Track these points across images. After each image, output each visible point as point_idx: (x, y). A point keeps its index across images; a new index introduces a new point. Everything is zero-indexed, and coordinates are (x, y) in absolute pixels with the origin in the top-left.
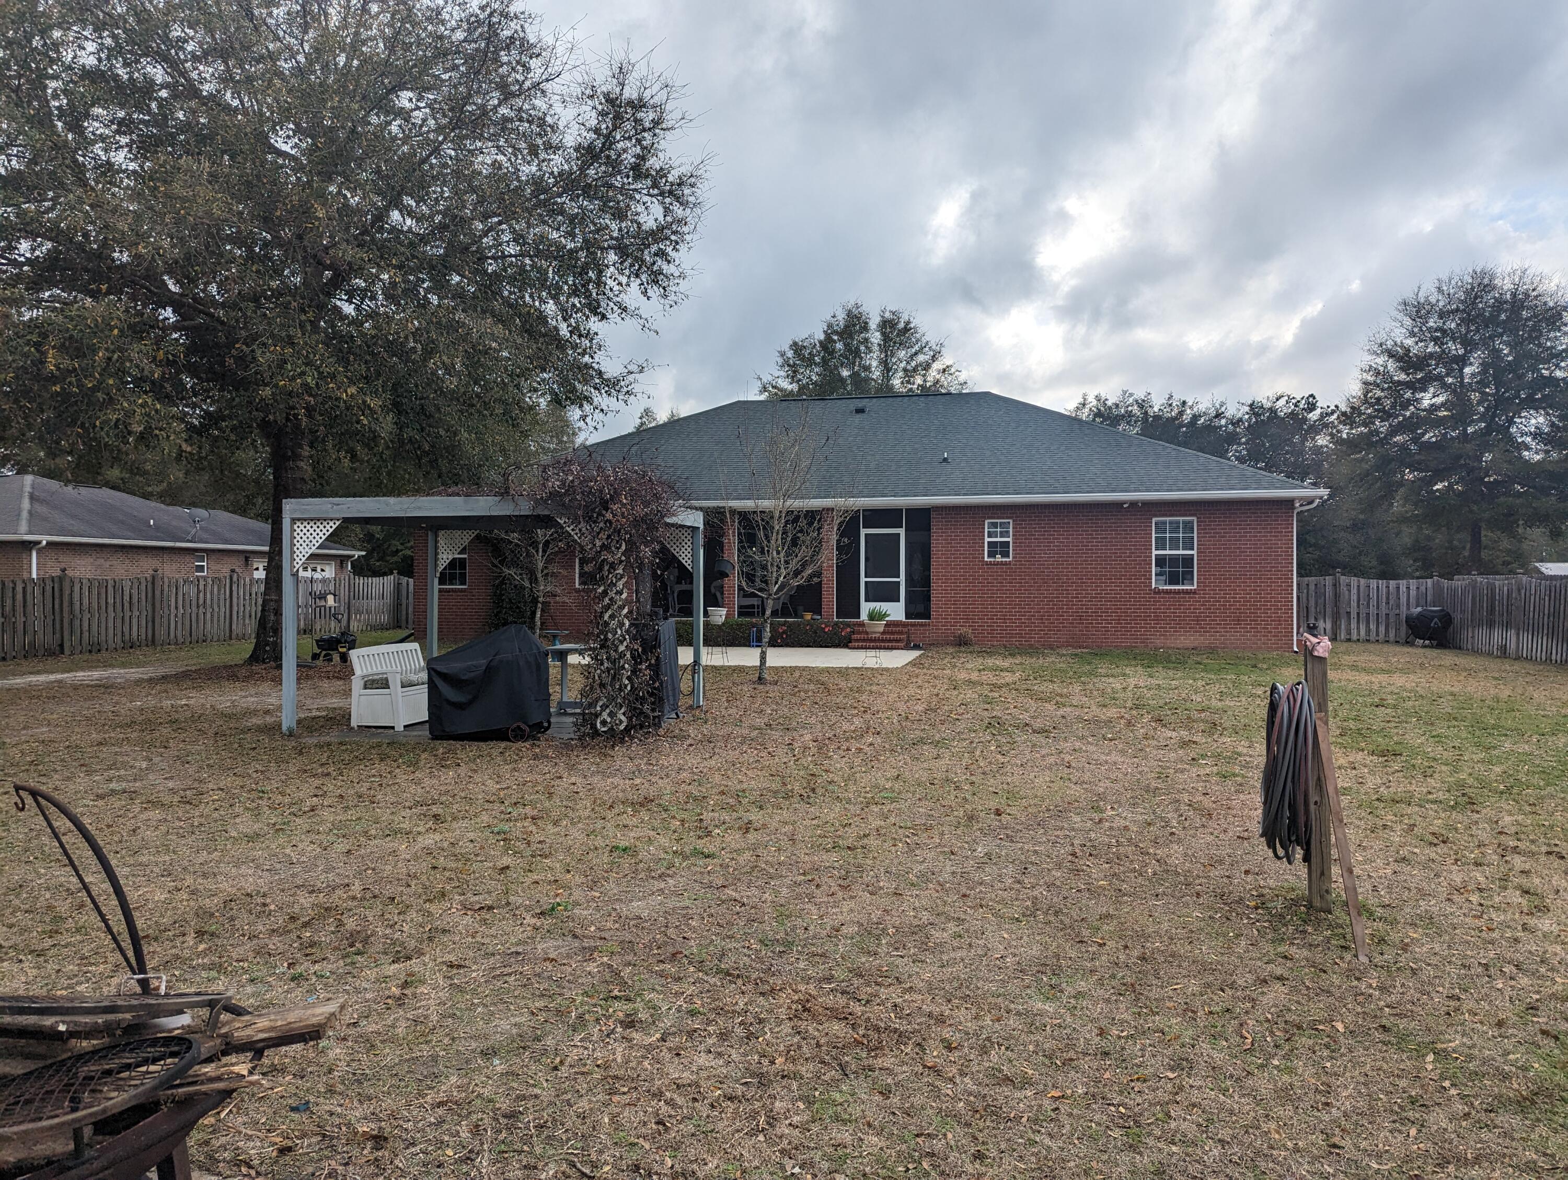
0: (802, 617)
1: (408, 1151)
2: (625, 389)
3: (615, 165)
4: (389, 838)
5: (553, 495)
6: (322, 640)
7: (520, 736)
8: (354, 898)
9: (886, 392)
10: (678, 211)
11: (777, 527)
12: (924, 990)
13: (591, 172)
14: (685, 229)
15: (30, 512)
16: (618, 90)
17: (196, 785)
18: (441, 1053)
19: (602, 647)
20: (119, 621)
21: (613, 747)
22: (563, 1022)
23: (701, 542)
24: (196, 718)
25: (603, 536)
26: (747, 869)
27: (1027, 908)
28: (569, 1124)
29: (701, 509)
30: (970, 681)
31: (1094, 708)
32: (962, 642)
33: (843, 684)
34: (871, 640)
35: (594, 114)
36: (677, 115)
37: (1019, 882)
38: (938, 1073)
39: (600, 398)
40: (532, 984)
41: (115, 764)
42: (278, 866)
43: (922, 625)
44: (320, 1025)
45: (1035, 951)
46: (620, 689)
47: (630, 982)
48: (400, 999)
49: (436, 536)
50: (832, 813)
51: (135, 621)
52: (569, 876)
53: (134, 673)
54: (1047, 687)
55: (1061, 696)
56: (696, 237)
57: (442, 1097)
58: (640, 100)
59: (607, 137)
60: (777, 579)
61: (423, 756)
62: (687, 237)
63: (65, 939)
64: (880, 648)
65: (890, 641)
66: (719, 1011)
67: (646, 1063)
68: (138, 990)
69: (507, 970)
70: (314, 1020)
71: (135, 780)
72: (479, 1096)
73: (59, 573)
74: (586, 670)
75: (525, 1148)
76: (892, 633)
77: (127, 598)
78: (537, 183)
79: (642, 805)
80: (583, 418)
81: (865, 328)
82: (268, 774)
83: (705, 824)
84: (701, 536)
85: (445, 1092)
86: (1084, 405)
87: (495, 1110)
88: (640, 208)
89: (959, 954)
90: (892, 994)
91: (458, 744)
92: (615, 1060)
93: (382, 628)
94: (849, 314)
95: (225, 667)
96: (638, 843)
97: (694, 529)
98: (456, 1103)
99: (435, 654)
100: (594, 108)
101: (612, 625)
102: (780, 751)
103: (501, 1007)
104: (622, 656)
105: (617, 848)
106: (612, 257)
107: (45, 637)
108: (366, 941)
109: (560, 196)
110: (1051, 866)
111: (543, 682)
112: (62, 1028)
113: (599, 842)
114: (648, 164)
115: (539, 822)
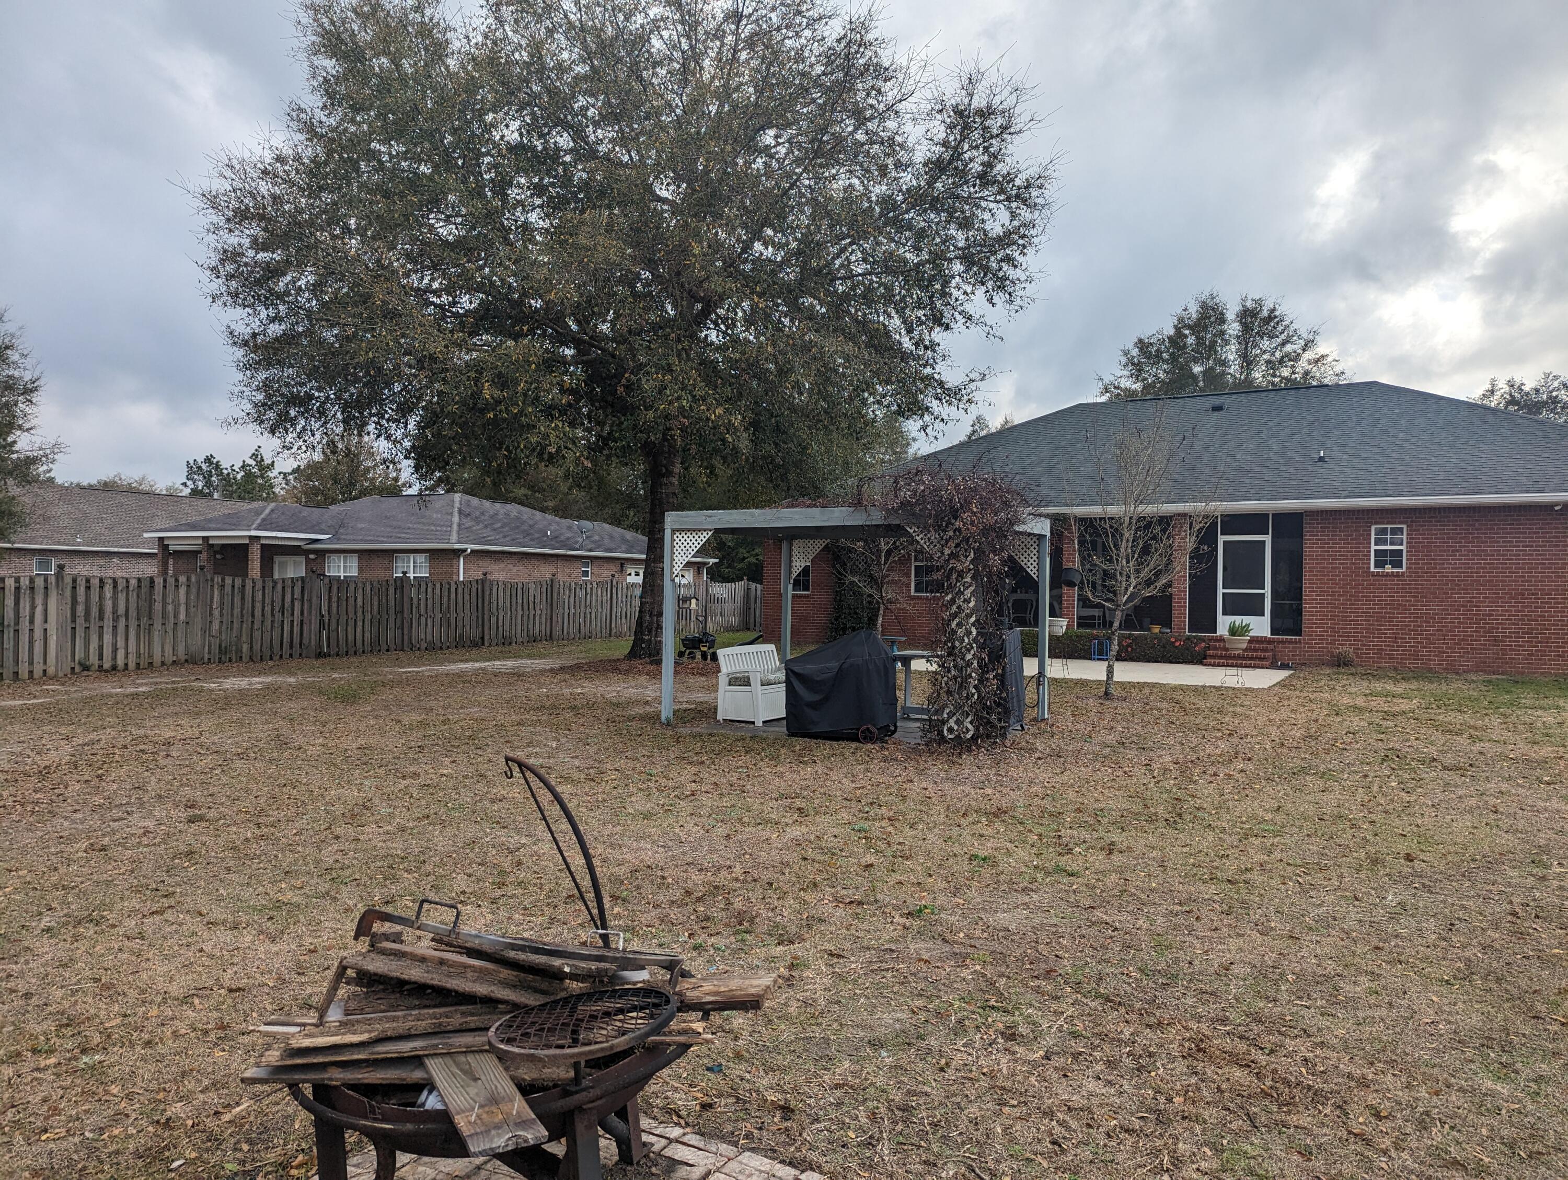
0: (1149, 630)
1: (814, 1127)
2: (966, 398)
3: (962, 174)
4: (760, 827)
5: (904, 505)
6: (686, 639)
7: (869, 738)
8: (737, 880)
9: (1246, 387)
10: (1025, 214)
11: (1127, 535)
12: (1340, 1047)
13: (939, 185)
14: (1033, 232)
15: (459, 526)
16: (966, 101)
17: (596, 765)
18: (832, 1037)
19: (949, 654)
20: (525, 619)
21: (960, 754)
22: (943, 1025)
23: (1048, 550)
24: (591, 705)
25: (952, 544)
26: (1116, 892)
27: (1459, 969)
28: (962, 1127)
29: (1047, 516)
30: (1355, 707)
31: (1521, 744)
32: (1340, 663)
33: (1201, 704)
34: (1230, 657)
35: (942, 128)
36: (1026, 117)
37: (1445, 940)
38: (1368, 1143)
39: (941, 409)
40: (909, 983)
41: (531, 742)
42: (670, 844)
43: (1290, 642)
44: (759, 996)
45: (1475, 1020)
46: (967, 698)
47: (1006, 994)
48: (788, 979)
49: (791, 545)
50: (1206, 841)
51: (537, 618)
52: (931, 880)
53: (539, 664)
54: (1453, 718)
55: (1476, 728)
56: (1044, 238)
57: (838, 1079)
58: (989, 107)
59: (956, 148)
60: (1127, 589)
61: (783, 751)
62: (1035, 240)
63: (510, 890)
64: (1241, 666)
65: (1252, 658)
66: (1103, 1036)
67: (1033, 1079)
68: (601, 943)
69: (884, 966)
70: (753, 991)
71: (549, 757)
72: (872, 1084)
73: (481, 577)
74: (934, 678)
75: (923, 1143)
76: (1255, 650)
77: (531, 599)
78: (886, 202)
79: (995, 815)
80: (924, 428)
81: (1222, 320)
82: (653, 759)
83: (1064, 841)
84: (1048, 544)
85: (840, 1075)
86: (1492, 392)
87: (889, 1101)
88: (986, 216)
89: (1378, 1013)
90: (1303, 1048)
91: (812, 742)
92: (1000, 1070)
93: (735, 630)
94: (1204, 306)
95: (610, 661)
96: (997, 854)
97: (1041, 537)
98: (851, 1087)
99: (789, 657)
100: (943, 122)
101: (960, 632)
102: (1139, 772)
103: (883, 1001)
104: (969, 664)
105: (976, 857)
106: (958, 267)
107: (471, 632)
108: (752, 921)
109: (907, 212)
110: (1484, 924)
111: (890, 687)
112: (567, 969)
113: (957, 849)
114: (995, 171)
115: (897, 824)
